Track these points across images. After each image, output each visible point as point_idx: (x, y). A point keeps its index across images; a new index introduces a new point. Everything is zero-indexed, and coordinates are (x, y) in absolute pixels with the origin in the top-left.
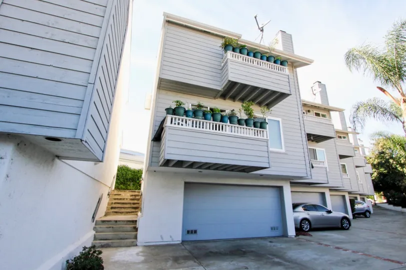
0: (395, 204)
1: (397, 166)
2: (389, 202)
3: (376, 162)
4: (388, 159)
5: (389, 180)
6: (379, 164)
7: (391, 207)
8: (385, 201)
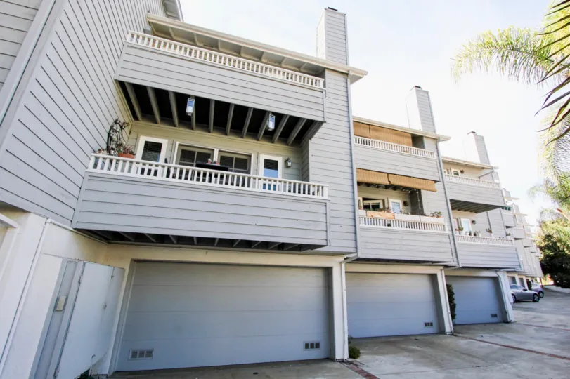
0: (563, 287)
1: (565, 249)
2: (556, 284)
3: (543, 244)
4: (556, 243)
5: (556, 262)
6: (545, 246)
7: (559, 289)
8: (552, 283)
